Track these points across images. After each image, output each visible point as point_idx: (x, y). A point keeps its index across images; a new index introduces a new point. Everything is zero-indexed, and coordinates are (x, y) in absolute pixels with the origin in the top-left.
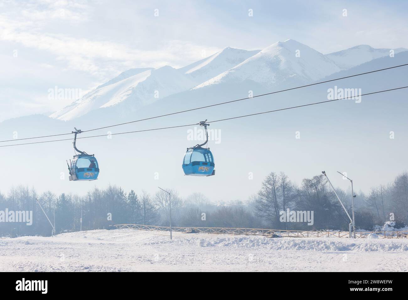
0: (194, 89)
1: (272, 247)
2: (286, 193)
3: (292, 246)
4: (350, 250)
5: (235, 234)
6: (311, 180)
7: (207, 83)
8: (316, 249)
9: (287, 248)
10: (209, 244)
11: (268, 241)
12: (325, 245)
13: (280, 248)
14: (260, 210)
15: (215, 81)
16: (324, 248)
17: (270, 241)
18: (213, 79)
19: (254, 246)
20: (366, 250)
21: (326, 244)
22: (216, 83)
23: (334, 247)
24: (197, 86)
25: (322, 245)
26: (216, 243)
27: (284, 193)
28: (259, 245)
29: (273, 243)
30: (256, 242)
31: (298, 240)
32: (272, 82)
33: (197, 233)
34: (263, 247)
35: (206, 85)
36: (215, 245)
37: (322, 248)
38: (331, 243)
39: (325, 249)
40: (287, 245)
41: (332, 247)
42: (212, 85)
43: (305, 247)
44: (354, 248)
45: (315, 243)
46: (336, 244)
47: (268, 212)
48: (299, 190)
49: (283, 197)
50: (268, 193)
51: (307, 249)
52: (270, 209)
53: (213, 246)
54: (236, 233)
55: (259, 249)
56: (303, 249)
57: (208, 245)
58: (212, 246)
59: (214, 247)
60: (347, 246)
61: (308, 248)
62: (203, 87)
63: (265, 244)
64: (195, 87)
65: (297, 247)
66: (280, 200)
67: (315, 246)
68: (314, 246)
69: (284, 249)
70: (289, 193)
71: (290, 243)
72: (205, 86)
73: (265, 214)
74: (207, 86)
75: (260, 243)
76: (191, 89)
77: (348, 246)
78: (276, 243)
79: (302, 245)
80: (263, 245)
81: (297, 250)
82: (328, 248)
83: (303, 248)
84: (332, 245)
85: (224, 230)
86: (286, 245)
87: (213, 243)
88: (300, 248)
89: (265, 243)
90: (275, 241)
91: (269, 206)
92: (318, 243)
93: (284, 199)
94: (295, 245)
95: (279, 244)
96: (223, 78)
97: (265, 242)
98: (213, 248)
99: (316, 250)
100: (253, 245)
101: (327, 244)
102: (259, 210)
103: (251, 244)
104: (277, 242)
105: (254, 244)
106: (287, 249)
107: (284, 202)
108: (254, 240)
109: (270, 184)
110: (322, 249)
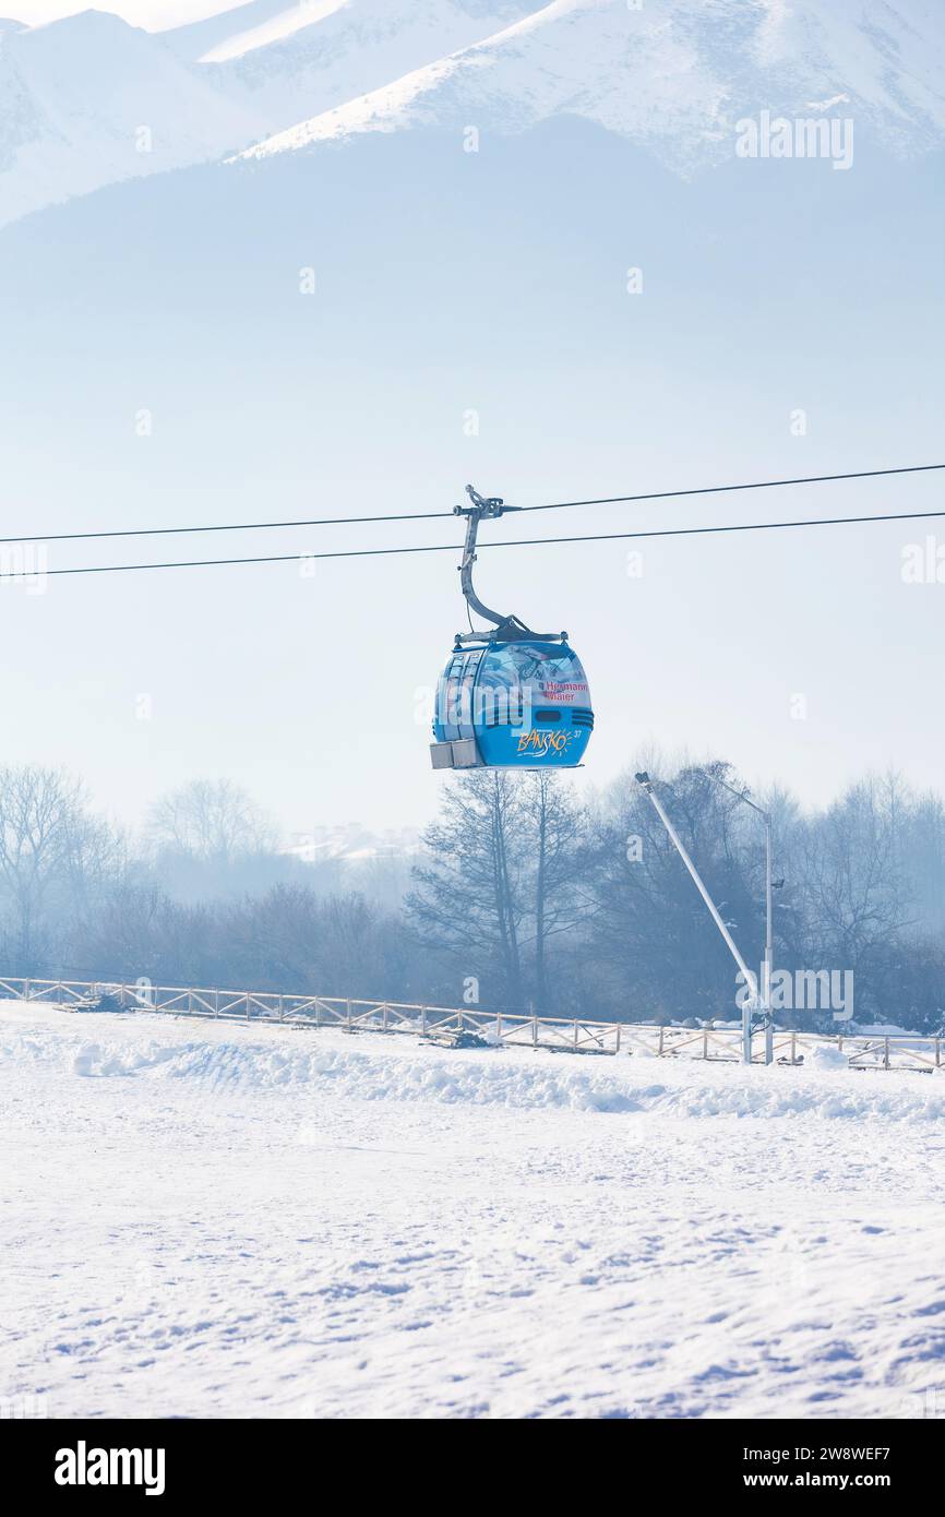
0: (247, 154)
1: (353, 1088)
2: (552, 839)
3: (430, 1085)
4: (639, 1108)
5: (298, 1023)
6: (671, 784)
7: (324, 126)
8: (512, 1101)
9: (407, 1092)
10: (114, 1069)
11: (344, 1064)
12: (553, 1086)
13: (384, 1093)
14: (428, 915)
15: (374, 116)
16: (546, 1098)
17: (355, 1062)
18: (363, 98)
19: (286, 1082)
20: (694, 1112)
21: (556, 1085)
22: (379, 127)
23: (582, 1094)
24: (268, 136)
25: (540, 1088)
26: (143, 1063)
27: (543, 838)
28: (307, 1080)
29: (361, 1071)
30: (295, 1068)
31: (457, 1065)
32: (707, 134)
33: (123, 1011)
34: (320, 1088)
35: (323, 137)
36: (136, 1071)
37: (540, 1097)
38: (573, 1082)
39: (549, 1101)
40: (411, 1084)
41: (575, 1095)
42: (352, 134)
43: (473, 1093)
44: (655, 1104)
45: (518, 1077)
46: (592, 1084)
47: (462, 925)
48: (609, 831)
49: (537, 860)
50: (470, 836)
51: (482, 1099)
52: (474, 911)
53: (129, 1074)
54: (308, 1020)
55: (301, 1095)
56: (469, 1098)
57: (106, 1072)
58: (124, 1074)
59: (129, 1078)
60: (632, 1095)
61: (485, 1096)
62: (300, 145)
63: (332, 1074)
64: (254, 143)
65: (445, 1089)
66: (524, 874)
67: (514, 1090)
68: (509, 1088)
69: (395, 1099)
70: (565, 841)
71: (422, 1076)
72: (312, 143)
73: (451, 935)
74: (328, 140)
75: (311, 1072)
76: (235, 152)
77: (636, 1094)
78: (372, 1073)
79: (464, 1083)
80: (324, 1077)
81: (443, 1101)
82: (558, 1098)
83: (468, 1094)
84: (576, 1088)
85: (253, 1005)
86: (410, 1082)
87: (128, 1061)
88: (456, 1094)
89: (331, 1072)
90: (371, 1065)
91: (471, 900)
92: (529, 1080)
93: (542, 869)
94: (440, 1083)
95: (383, 1076)
96: (422, 100)
97: (333, 1067)
98: (123, 1083)
99: (513, 1104)
100: (284, 1079)
101: (560, 1084)
102: (424, 914)
103: (277, 1073)
104: (378, 1068)
105: (287, 1073)
106: (408, 1097)
107: (541, 879)
108: (291, 1059)
109: (482, 796)
110: (537, 1103)
